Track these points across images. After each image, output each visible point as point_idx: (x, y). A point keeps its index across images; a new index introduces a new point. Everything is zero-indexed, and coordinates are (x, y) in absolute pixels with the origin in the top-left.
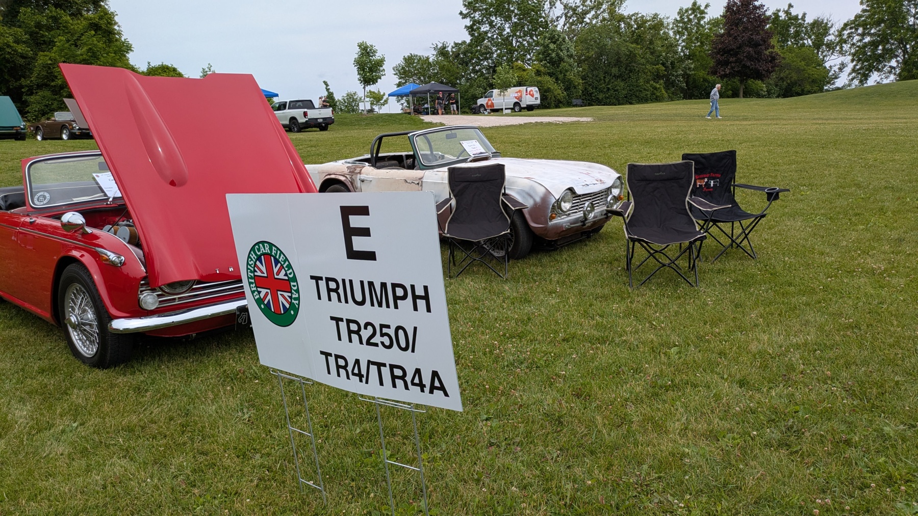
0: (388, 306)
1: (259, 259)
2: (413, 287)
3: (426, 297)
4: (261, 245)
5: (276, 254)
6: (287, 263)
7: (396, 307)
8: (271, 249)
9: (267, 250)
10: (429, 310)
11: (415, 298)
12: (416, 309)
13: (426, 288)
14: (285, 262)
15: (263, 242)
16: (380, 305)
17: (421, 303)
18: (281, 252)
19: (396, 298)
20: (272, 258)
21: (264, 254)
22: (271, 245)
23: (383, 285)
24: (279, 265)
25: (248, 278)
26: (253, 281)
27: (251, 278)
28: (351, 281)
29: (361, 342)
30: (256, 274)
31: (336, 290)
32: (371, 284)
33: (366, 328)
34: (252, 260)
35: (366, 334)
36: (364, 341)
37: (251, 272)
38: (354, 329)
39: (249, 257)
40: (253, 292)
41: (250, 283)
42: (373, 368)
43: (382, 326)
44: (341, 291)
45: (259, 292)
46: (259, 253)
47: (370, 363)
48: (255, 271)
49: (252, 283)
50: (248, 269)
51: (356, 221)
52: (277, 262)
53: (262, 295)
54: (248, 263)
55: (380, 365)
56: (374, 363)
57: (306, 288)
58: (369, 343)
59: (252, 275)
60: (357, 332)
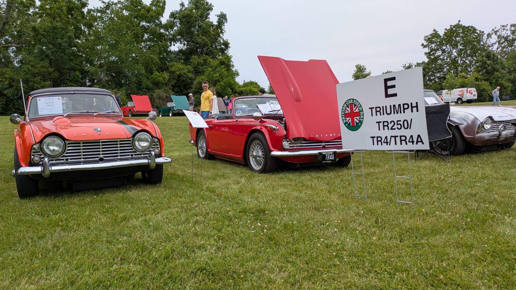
0: (401, 113)
1: (348, 106)
2: (411, 104)
3: (417, 107)
4: (349, 101)
5: (355, 103)
6: (360, 105)
7: (404, 112)
8: (353, 101)
9: (352, 102)
10: (417, 111)
11: (412, 107)
12: (412, 111)
13: (417, 103)
14: (359, 105)
15: (350, 100)
16: (397, 113)
17: (415, 109)
18: (358, 101)
19: (404, 109)
20: (353, 105)
21: (350, 104)
22: (353, 100)
23: (399, 105)
24: (356, 106)
25: (342, 115)
26: (344, 116)
27: (343, 114)
28: (386, 107)
29: (388, 129)
30: (345, 112)
31: (379, 111)
32: (394, 106)
33: (391, 123)
34: (344, 107)
35: (390, 126)
36: (390, 128)
37: (344, 112)
38: (385, 125)
39: (343, 106)
40: (343, 120)
41: (342, 117)
42: (393, 139)
43: (398, 121)
44: (382, 111)
45: (346, 120)
46: (348, 104)
47: (391, 137)
48: (345, 111)
49: (343, 117)
50: (342, 111)
51: (389, 83)
52: (355, 105)
53: (347, 121)
54: (342, 109)
55: (395, 137)
56: (393, 137)
57: (367, 112)
58: (392, 129)
59: (344, 113)
60: (387, 126)
